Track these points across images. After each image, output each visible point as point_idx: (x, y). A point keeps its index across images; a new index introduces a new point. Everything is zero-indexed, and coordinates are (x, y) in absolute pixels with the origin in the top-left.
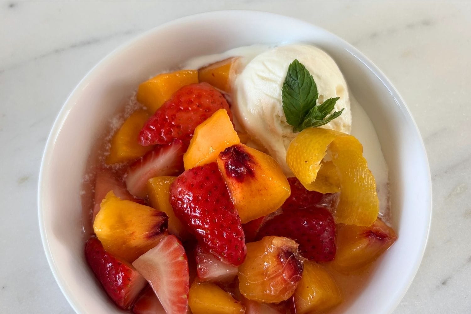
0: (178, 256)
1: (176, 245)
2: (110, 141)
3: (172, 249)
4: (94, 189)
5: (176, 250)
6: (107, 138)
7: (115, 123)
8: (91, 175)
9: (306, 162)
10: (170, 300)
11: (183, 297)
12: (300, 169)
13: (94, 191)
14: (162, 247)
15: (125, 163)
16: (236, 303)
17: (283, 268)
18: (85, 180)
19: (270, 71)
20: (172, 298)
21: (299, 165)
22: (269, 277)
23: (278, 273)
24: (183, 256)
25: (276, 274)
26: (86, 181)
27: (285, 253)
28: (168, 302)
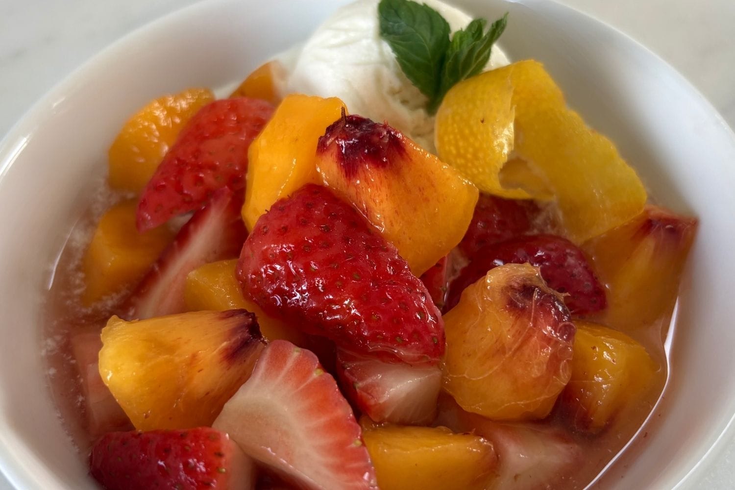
0: (309, 372)
1: (295, 353)
2: (79, 269)
3: (290, 363)
4: (73, 358)
5: (298, 363)
6: (72, 266)
7: (79, 237)
8: (58, 338)
9: (482, 122)
10: (327, 466)
11: (353, 445)
12: (477, 145)
13: (73, 362)
14: (267, 370)
15: (124, 292)
16: (466, 435)
17: (532, 319)
18: (49, 349)
19: (346, 31)
20: (331, 460)
21: (472, 140)
22: (510, 349)
23: (525, 333)
24: (318, 368)
25: (523, 336)
26: (51, 351)
27: (520, 291)
28: (325, 471)
